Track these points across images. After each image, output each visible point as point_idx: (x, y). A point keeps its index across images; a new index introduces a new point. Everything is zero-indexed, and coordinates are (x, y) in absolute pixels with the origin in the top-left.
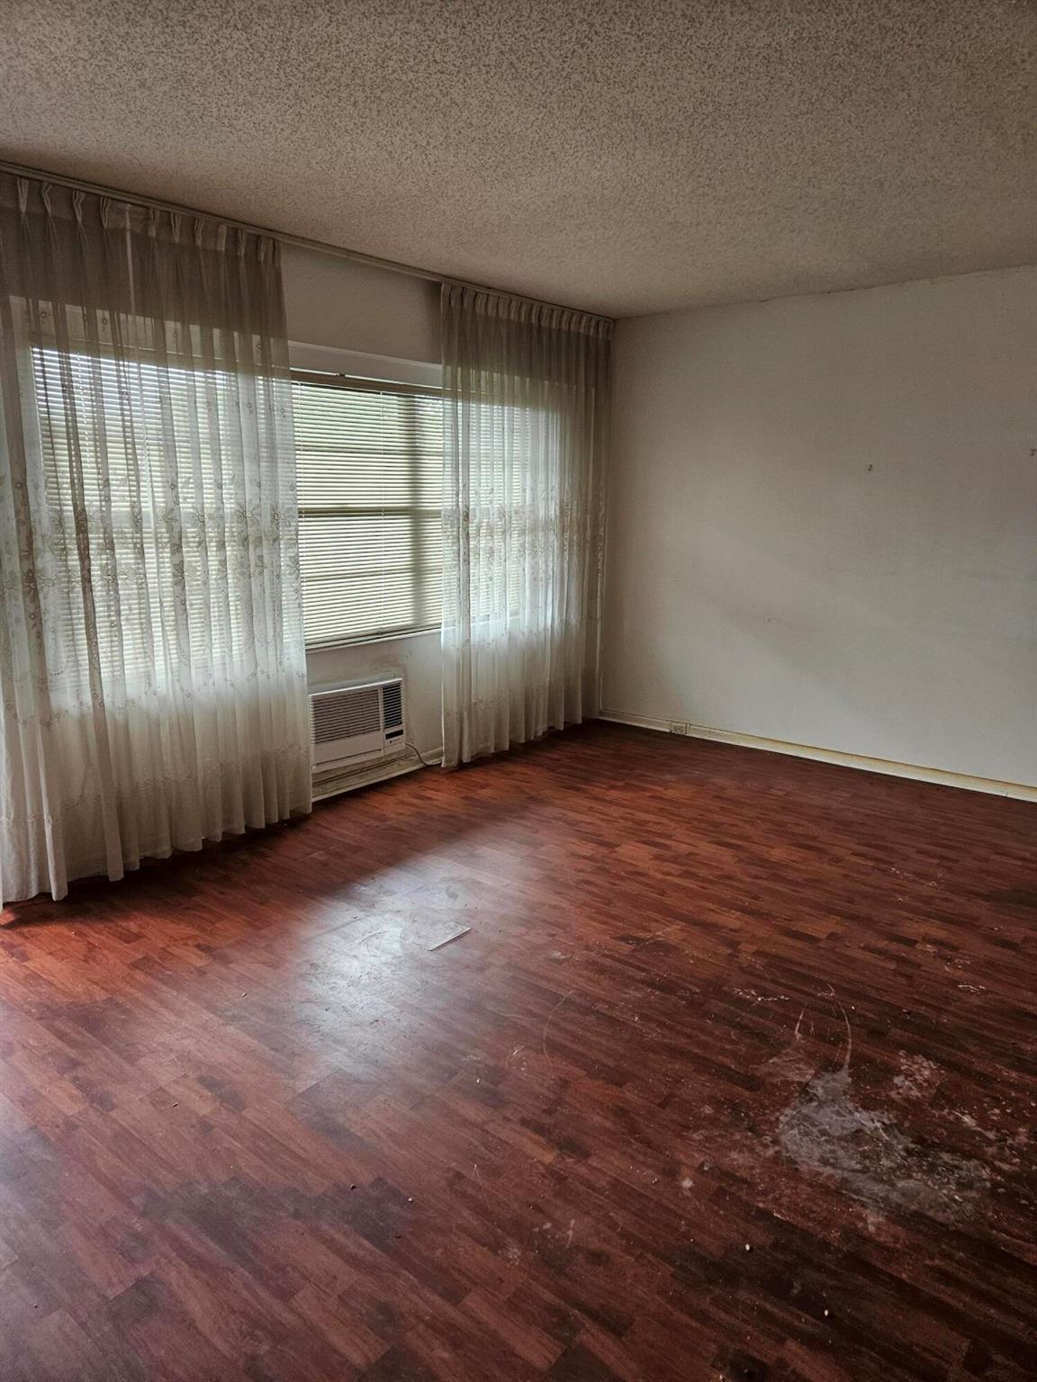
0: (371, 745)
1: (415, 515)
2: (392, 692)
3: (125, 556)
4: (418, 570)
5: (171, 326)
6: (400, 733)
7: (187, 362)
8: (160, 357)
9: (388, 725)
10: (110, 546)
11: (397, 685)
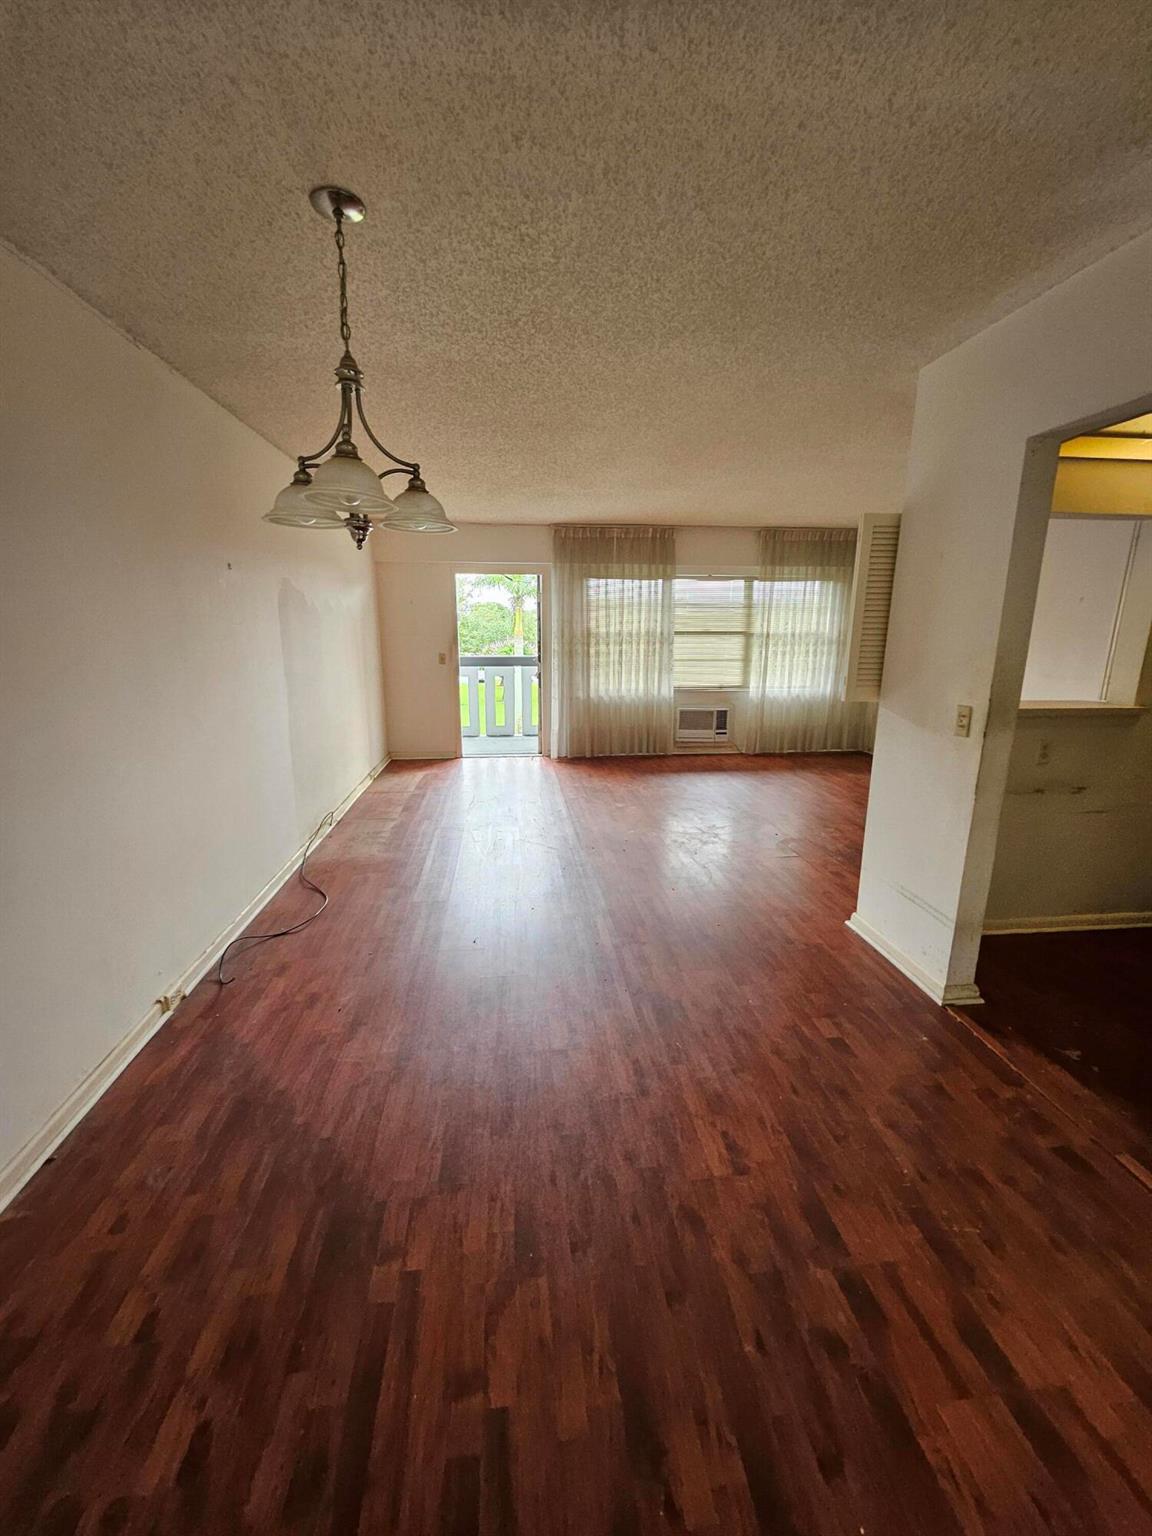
0: (708, 734)
1: (747, 635)
2: (722, 715)
3: (603, 648)
4: (746, 660)
5: (626, 565)
6: (725, 733)
7: (632, 578)
8: (623, 577)
9: (718, 728)
10: (597, 643)
11: (725, 712)
